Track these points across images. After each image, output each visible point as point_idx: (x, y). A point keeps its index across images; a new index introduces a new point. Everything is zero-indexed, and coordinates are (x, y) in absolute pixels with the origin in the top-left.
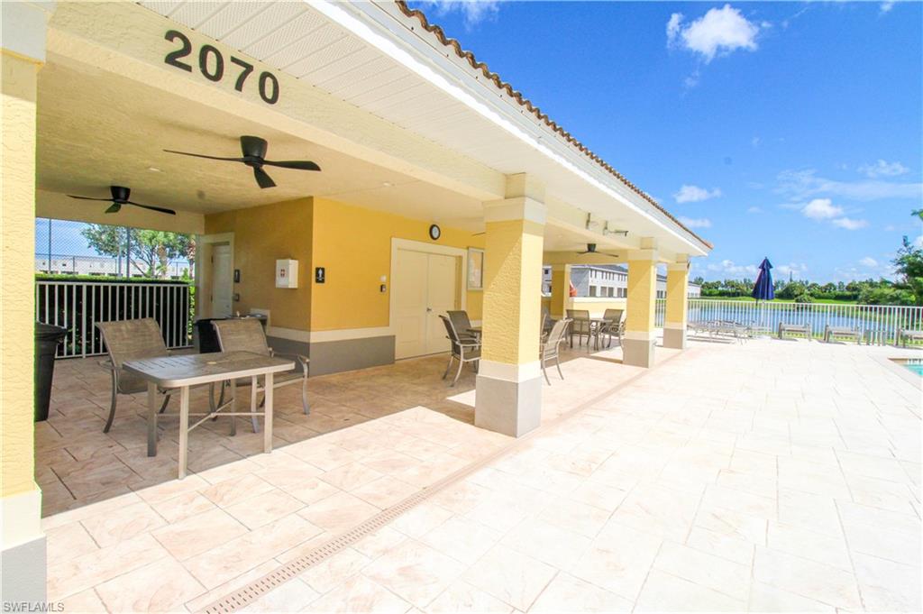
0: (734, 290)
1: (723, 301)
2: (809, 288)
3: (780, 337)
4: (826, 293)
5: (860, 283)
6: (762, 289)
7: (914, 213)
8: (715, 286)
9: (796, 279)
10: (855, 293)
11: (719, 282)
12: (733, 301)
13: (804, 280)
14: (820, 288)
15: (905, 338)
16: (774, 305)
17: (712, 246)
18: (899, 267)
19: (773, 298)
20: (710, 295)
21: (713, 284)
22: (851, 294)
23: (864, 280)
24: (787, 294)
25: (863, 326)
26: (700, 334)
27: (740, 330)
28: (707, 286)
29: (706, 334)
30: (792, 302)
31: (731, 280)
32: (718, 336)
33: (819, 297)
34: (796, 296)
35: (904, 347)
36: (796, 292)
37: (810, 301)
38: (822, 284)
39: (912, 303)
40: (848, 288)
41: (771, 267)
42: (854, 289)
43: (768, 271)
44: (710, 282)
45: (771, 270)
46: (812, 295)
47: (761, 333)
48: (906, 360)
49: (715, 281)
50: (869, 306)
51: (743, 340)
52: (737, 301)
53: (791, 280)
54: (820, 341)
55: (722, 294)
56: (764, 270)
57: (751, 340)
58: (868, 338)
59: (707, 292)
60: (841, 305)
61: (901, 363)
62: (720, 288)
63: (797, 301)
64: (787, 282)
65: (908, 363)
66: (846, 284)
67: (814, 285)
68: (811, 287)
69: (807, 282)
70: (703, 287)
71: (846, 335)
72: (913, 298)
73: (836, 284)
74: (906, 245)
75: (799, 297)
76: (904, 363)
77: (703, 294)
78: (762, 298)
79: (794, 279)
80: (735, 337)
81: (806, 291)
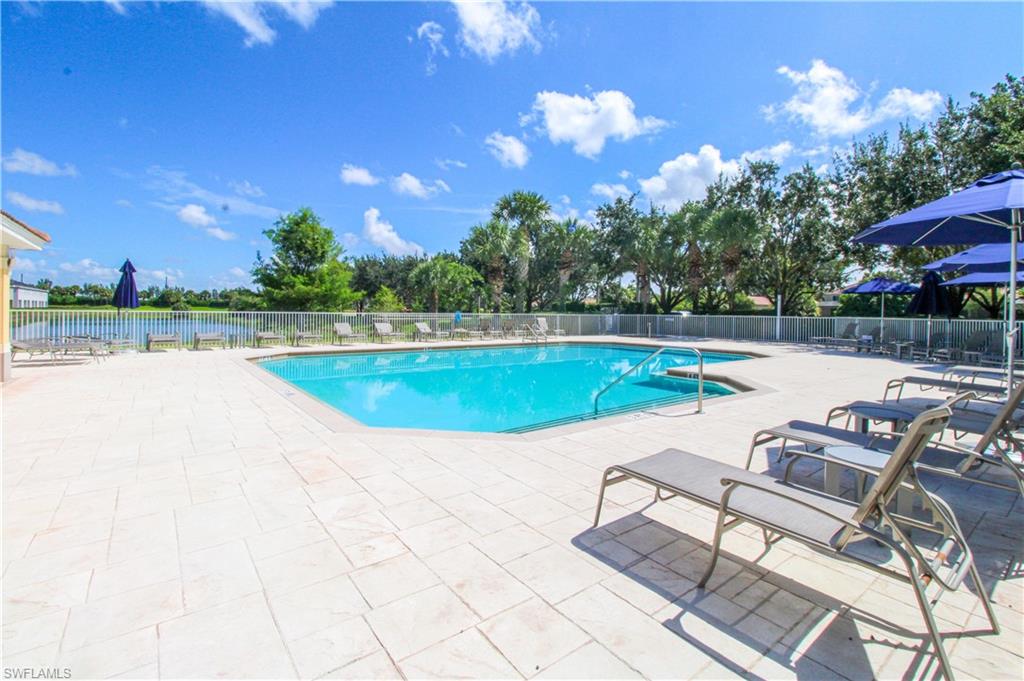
0: (98, 297)
1: (83, 311)
2: (185, 295)
3: (148, 349)
4: (202, 300)
5: (231, 291)
6: (125, 295)
7: (264, 232)
8: (72, 291)
9: (172, 285)
10: (227, 300)
11: (76, 287)
12: (98, 311)
13: (180, 287)
14: (196, 296)
15: (259, 339)
16: (141, 314)
17: (49, 238)
18: (255, 278)
19: (137, 306)
20: (64, 303)
21: (67, 290)
22: (223, 301)
23: (234, 289)
24: (163, 301)
25: (230, 330)
26: (37, 356)
27: (95, 346)
28: (59, 291)
29: (47, 356)
30: (169, 311)
31: (93, 284)
32: (65, 357)
33: (195, 305)
34: (173, 304)
35: (259, 347)
36: (172, 300)
37: (187, 309)
38: (198, 291)
39: (265, 309)
40: (221, 296)
41: (134, 271)
42: (226, 297)
43: (131, 275)
44: (63, 286)
45: (134, 274)
46: (188, 302)
47: (126, 346)
48: (258, 358)
49: (70, 286)
50: (239, 312)
51: (101, 359)
52: (103, 311)
53: (166, 287)
54: (189, 350)
55: (82, 302)
56: (126, 274)
57: (111, 357)
58: (233, 341)
59: (59, 299)
60: (216, 312)
61: (254, 361)
62: (78, 295)
63: (174, 309)
64: (162, 288)
65: (260, 360)
66: (219, 292)
67: (190, 292)
68: (187, 294)
69: (183, 289)
70: (52, 292)
71: (214, 341)
72: (265, 305)
73: (211, 292)
74: (259, 259)
75: (175, 305)
76: (257, 361)
77: (52, 302)
78: (125, 306)
79: (169, 286)
80: (91, 354)
81: (183, 298)
